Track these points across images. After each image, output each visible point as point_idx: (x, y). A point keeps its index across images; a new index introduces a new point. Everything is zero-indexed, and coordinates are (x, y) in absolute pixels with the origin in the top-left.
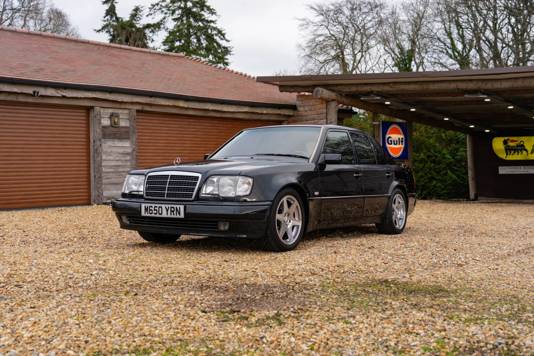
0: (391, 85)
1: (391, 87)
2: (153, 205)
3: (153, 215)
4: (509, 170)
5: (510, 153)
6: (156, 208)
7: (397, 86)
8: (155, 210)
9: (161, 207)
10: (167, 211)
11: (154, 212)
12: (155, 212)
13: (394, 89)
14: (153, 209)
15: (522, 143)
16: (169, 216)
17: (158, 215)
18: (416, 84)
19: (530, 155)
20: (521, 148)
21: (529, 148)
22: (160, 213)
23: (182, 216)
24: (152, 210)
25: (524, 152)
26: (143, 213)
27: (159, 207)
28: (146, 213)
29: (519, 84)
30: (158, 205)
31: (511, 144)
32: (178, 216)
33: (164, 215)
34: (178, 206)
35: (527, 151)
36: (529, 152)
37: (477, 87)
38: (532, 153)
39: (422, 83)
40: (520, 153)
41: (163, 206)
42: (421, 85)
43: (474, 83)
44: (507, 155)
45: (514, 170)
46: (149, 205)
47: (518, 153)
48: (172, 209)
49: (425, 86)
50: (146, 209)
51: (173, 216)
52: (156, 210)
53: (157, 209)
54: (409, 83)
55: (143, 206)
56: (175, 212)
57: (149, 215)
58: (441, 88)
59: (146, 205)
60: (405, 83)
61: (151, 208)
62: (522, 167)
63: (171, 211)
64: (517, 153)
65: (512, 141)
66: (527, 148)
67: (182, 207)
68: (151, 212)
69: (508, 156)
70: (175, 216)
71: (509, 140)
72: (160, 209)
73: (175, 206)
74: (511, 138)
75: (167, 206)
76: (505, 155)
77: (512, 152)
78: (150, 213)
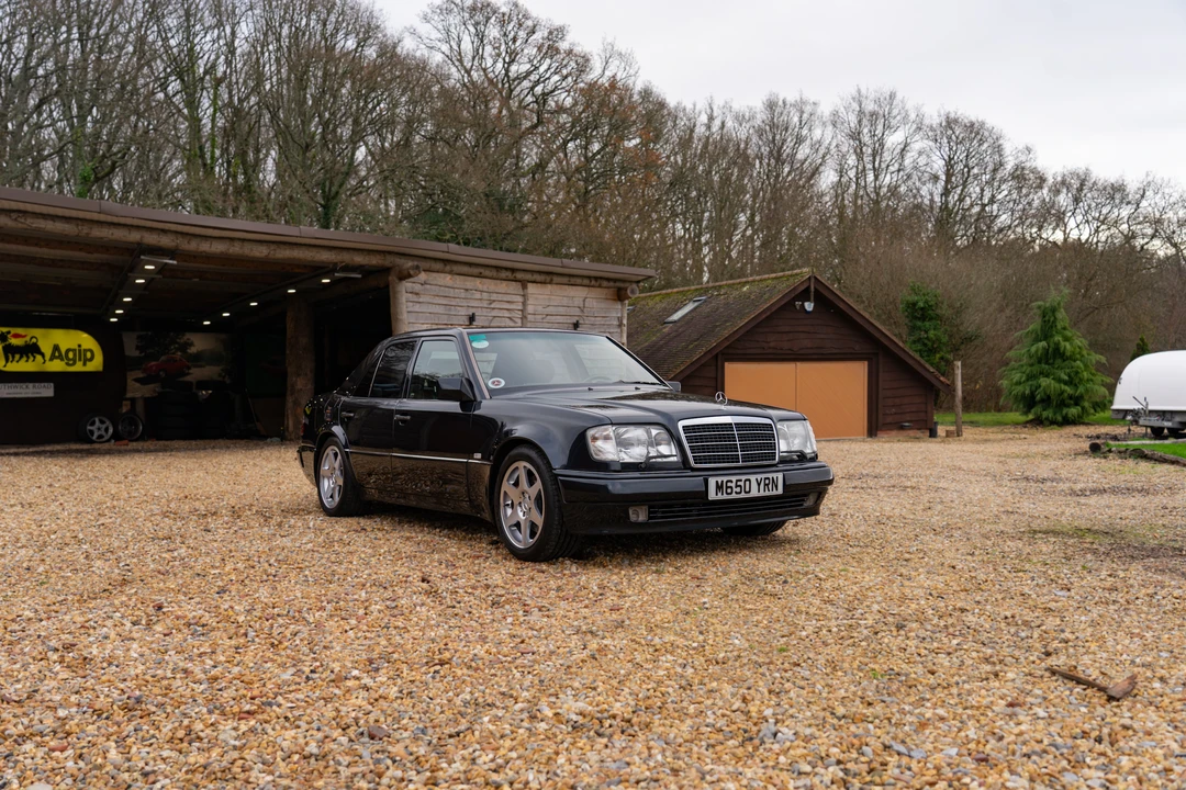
0: (14, 215)
1: (16, 220)
2: (734, 479)
3: (734, 496)
4: (7, 391)
5: (13, 357)
6: (739, 483)
7: (29, 221)
8: (737, 486)
9: (749, 480)
10: (759, 485)
11: (735, 490)
12: (738, 490)
13: (20, 225)
14: (733, 485)
15: (34, 340)
16: (762, 493)
17: (743, 495)
18: (68, 223)
19: (47, 362)
20: (32, 350)
21: (47, 349)
22: (747, 490)
23: (780, 491)
24: (731, 487)
25: (39, 357)
26: (712, 495)
27: (746, 480)
28: (720, 494)
29: (236, 249)
30: (744, 478)
31: (14, 342)
32: (775, 493)
33: (754, 493)
34: (775, 475)
35: (43, 355)
36: (48, 357)
37: (174, 244)
38: (51, 359)
39: (80, 223)
40: (32, 358)
41: (753, 478)
42: (78, 225)
43: (172, 237)
44: (7, 361)
45: (18, 390)
46: (725, 479)
47: (28, 358)
48: (767, 482)
49: (85, 230)
50: (719, 487)
51: (767, 493)
52: (740, 486)
53: (742, 483)
54: (54, 218)
55: (712, 482)
56: (770, 486)
57: (725, 497)
58: (114, 237)
59: (720, 479)
60: (44, 216)
61: (729, 484)
62: (31, 385)
63: (765, 485)
64: (25, 359)
65: (16, 336)
66: (43, 350)
67: (780, 476)
68: (729, 491)
69: (9, 364)
70: (771, 493)
71: (9, 333)
72: (747, 483)
73: (770, 476)
74: (14, 331)
75: (759, 477)
76: (4, 363)
77: (17, 357)
78: (727, 494)
